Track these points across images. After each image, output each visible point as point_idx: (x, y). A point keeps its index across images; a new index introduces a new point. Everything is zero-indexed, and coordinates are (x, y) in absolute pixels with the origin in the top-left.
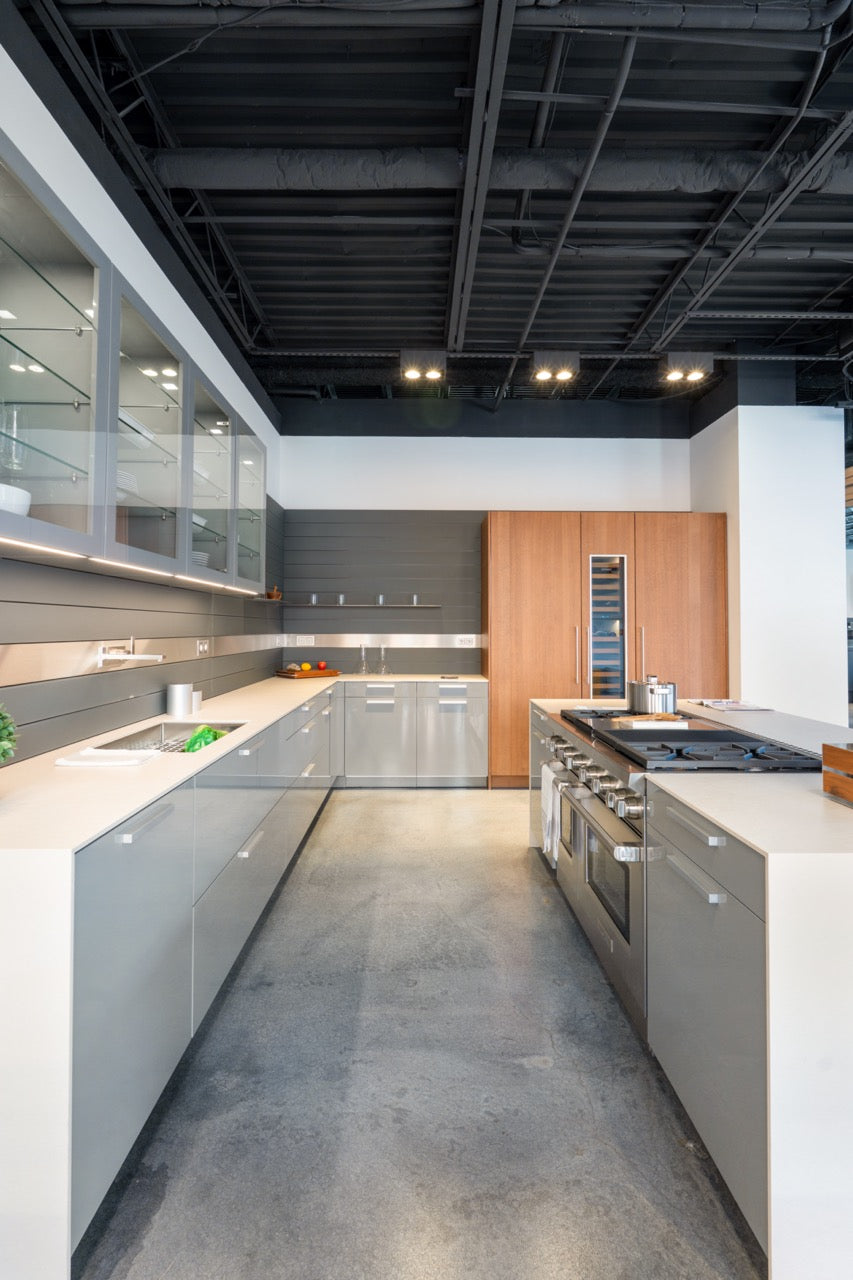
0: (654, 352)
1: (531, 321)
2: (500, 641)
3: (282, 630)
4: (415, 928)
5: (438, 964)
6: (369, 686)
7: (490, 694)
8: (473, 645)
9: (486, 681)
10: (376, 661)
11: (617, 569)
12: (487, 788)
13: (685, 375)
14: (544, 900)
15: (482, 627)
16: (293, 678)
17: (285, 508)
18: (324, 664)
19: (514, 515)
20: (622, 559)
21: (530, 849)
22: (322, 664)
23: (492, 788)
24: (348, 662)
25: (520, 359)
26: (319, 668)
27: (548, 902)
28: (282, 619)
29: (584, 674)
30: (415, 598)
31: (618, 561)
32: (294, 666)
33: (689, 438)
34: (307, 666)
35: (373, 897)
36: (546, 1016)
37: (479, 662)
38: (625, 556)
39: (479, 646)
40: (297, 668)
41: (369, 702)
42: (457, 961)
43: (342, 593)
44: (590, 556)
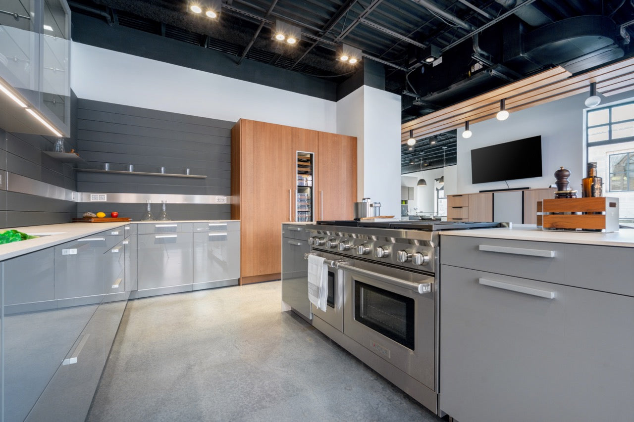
0: (336, 42)
3: (76, 189)
6: (157, 226)
7: (241, 229)
8: (225, 202)
9: (239, 223)
10: (158, 212)
11: (310, 160)
12: (239, 285)
13: (348, 58)
16: (90, 222)
17: (79, 97)
18: (117, 214)
19: (256, 123)
20: (311, 155)
21: (283, 313)
22: (115, 214)
23: (243, 285)
24: (136, 213)
25: (267, 23)
26: (112, 216)
28: (76, 181)
29: (293, 216)
30: (188, 170)
31: (309, 156)
32: (89, 214)
33: (336, 101)
34: (102, 215)
37: (233, 212)
38: (314, 153)
39: (229, 203)
40: (93, 215)
41: (157, 237)
43: (130, 164)
44: (297, 151)
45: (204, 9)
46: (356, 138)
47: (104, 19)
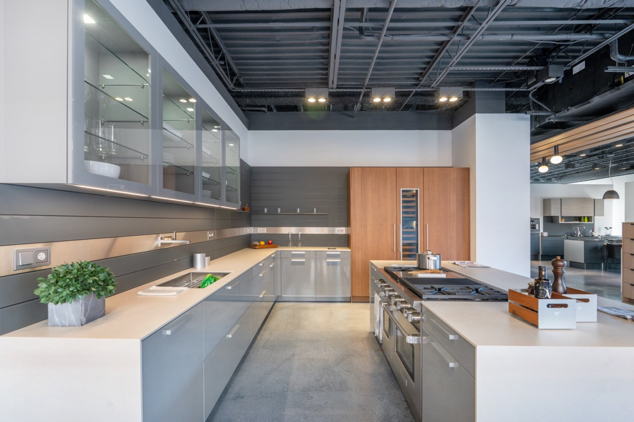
0: (433, 88)
1: (370, 72)
2: (356, 231)
3: (250, 225)
4: (313, 371)
5: (323, 389)
6: (292, 253)
7: (352, 257)
8: (344, 233)
9: (350, 250)
10: (296, 240)
11: (415, 195)
12: (350, 302)
13: (448, 98)
14: (376, 358)
15: (348, 224)
16: (256, 249)
17: (251, 166)
18: (271, 242)
19: (363, 168)
20: (417, 191)
21: (370, 333)
22: (270, 242)
23: (353, 302)
24: (284, 241)
25: (365, 92)
26: (269, 244)
27: (378, 359)
28: (250, 220)
29: (398, 248)
30: (315, 210)
31: (415, 192)
32: (256, 243)
33: (451, 130)
34: (262, 243)
35: (293, 355)
36: (374, 416)
37: (346, 241)
38: (418, 189)
39: (347, 233)
40: (258, 244)
41: (292, 260)
42: (332, 387)
43: (279, 207)
44: (401, 189)
45: (317, 98)
46: (468, 169)
47: (264, 111)
